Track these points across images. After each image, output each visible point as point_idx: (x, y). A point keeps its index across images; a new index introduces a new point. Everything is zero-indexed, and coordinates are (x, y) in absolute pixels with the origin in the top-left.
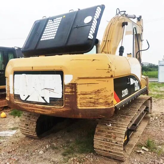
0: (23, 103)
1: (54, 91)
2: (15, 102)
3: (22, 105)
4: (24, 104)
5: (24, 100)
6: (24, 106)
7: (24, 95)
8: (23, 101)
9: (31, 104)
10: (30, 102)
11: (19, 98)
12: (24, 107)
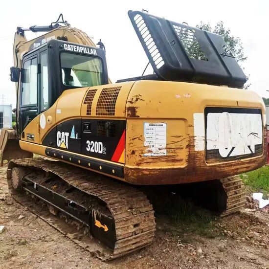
0: (224, 163)
1: (258, 136)
2: (208, 165)
3: (224, 167)
4: (226, 164)
5: (226, 156)
6: (226, 166)
7: (226, 149)
8: (224, 159)
9: (236, 161)
10: (235, 158)
11: (218, 154)
12: (226, 169)
